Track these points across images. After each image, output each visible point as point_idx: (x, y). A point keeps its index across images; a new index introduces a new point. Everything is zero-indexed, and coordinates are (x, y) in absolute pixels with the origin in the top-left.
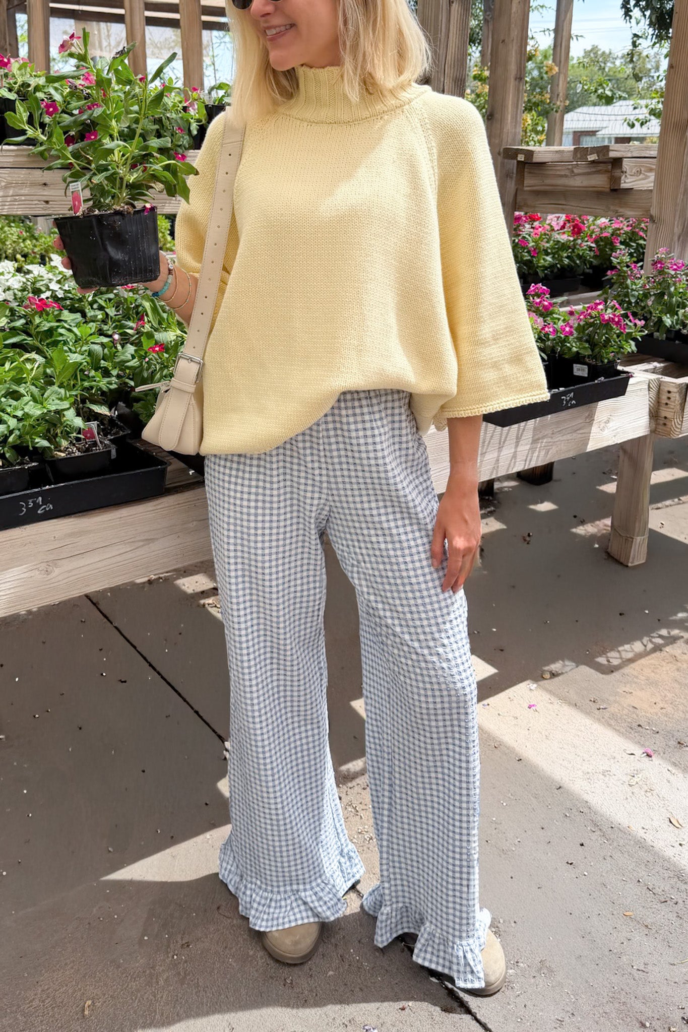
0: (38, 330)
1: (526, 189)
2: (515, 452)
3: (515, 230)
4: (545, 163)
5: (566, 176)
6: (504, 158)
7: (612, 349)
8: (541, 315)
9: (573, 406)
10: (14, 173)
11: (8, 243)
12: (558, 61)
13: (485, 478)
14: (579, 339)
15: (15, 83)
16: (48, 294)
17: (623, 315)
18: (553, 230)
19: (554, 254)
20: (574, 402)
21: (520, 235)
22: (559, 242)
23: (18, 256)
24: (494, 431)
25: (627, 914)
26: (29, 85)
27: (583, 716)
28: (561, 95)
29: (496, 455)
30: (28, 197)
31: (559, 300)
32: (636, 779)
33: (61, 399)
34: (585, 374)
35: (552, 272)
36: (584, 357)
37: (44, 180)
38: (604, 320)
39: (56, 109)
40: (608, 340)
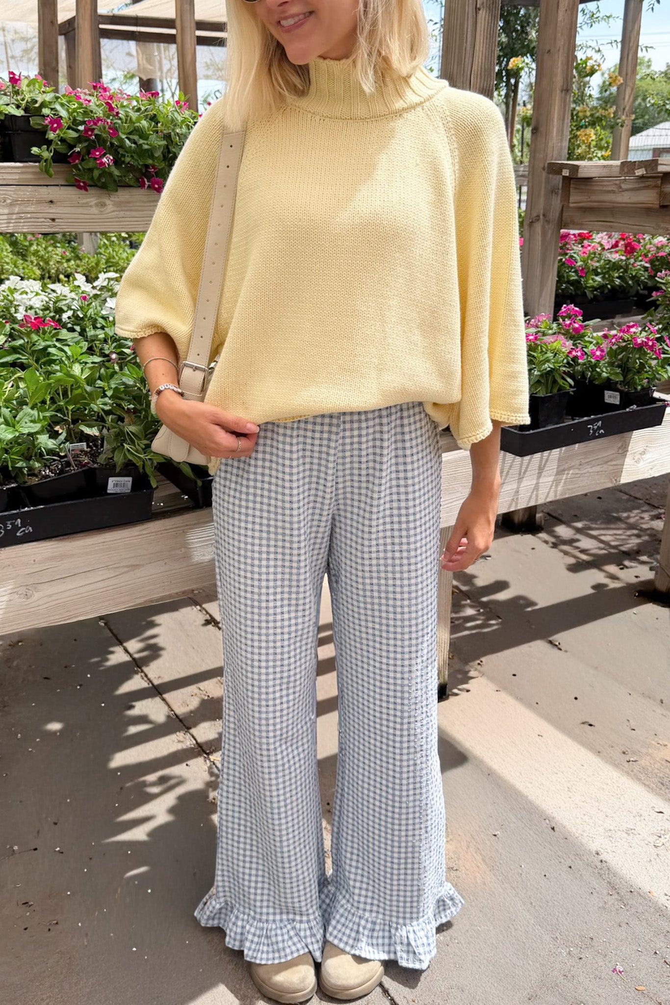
0: (33, 348)
1: (571, 205)
2: (537, 483)
3: (561, 248)
4: (591, 178)
5: (613, 192)
6: (548, 173)
7: (646, 375)
8: (571, 338)
9: (601, 436)
10: (20, 190)
11: (51, 263)
12: (624, 73)
13: (504, 510)
14: (611, 364)
15: (23, 100)
16: (70, 313)
17: (658, 339)
18: (603, 249)
19: (604, 274)
20: (602, 431)
21: (566, 254)
22: (610, 261)
23: (62, 277)
24: (513, 461)
25: (639, 988)
26: (36, 102)
27: (610, 768)
28: (627, 109)
29: (515, 486)
30: (34, 215)
31: (591, 323)
32: (662, 840)
33: (33, 421)
34: (617, 401)
35: (602, 293)
36: (617, 383)
37: (51, 198)
38: (636, 344)
39: (60, 126)
40: (642, 366)
